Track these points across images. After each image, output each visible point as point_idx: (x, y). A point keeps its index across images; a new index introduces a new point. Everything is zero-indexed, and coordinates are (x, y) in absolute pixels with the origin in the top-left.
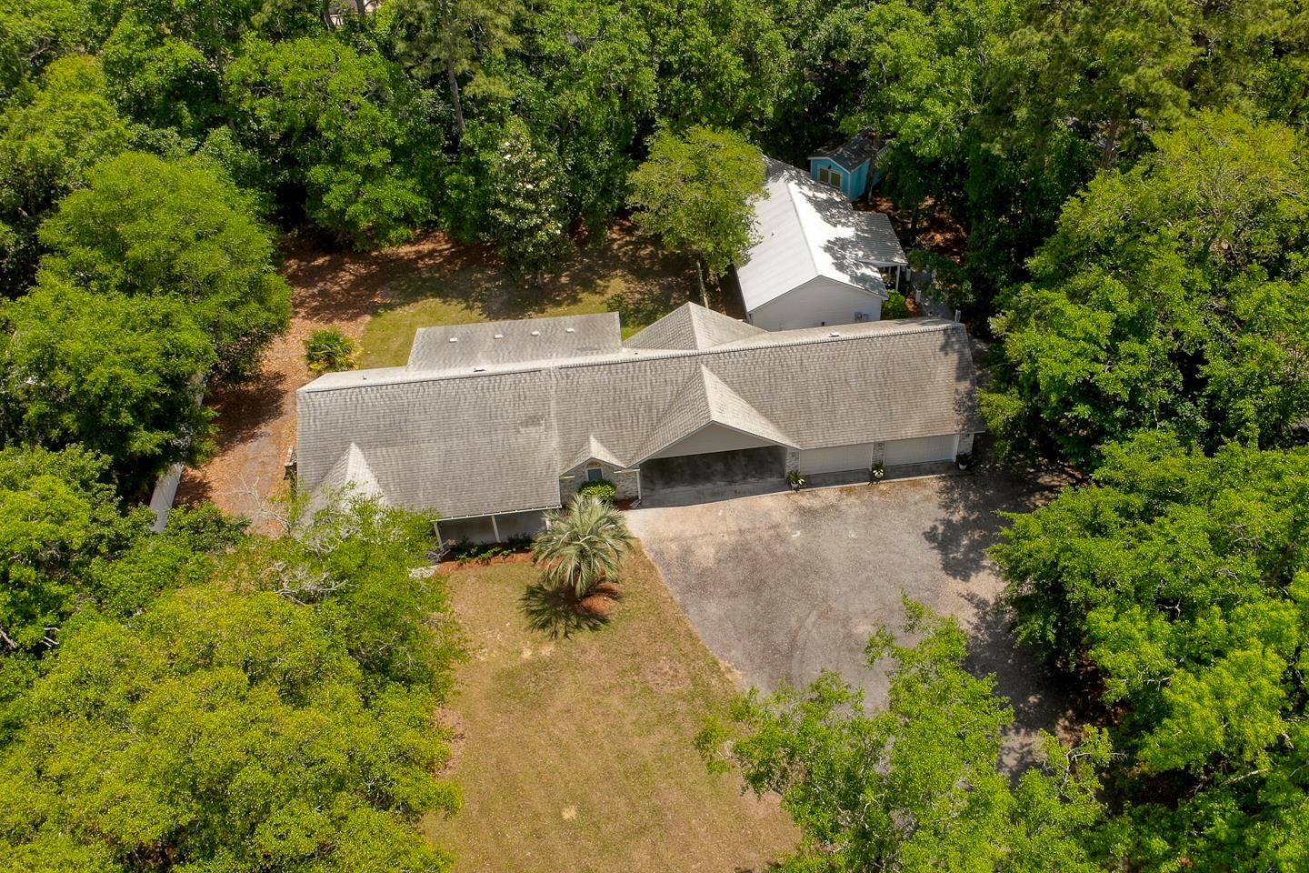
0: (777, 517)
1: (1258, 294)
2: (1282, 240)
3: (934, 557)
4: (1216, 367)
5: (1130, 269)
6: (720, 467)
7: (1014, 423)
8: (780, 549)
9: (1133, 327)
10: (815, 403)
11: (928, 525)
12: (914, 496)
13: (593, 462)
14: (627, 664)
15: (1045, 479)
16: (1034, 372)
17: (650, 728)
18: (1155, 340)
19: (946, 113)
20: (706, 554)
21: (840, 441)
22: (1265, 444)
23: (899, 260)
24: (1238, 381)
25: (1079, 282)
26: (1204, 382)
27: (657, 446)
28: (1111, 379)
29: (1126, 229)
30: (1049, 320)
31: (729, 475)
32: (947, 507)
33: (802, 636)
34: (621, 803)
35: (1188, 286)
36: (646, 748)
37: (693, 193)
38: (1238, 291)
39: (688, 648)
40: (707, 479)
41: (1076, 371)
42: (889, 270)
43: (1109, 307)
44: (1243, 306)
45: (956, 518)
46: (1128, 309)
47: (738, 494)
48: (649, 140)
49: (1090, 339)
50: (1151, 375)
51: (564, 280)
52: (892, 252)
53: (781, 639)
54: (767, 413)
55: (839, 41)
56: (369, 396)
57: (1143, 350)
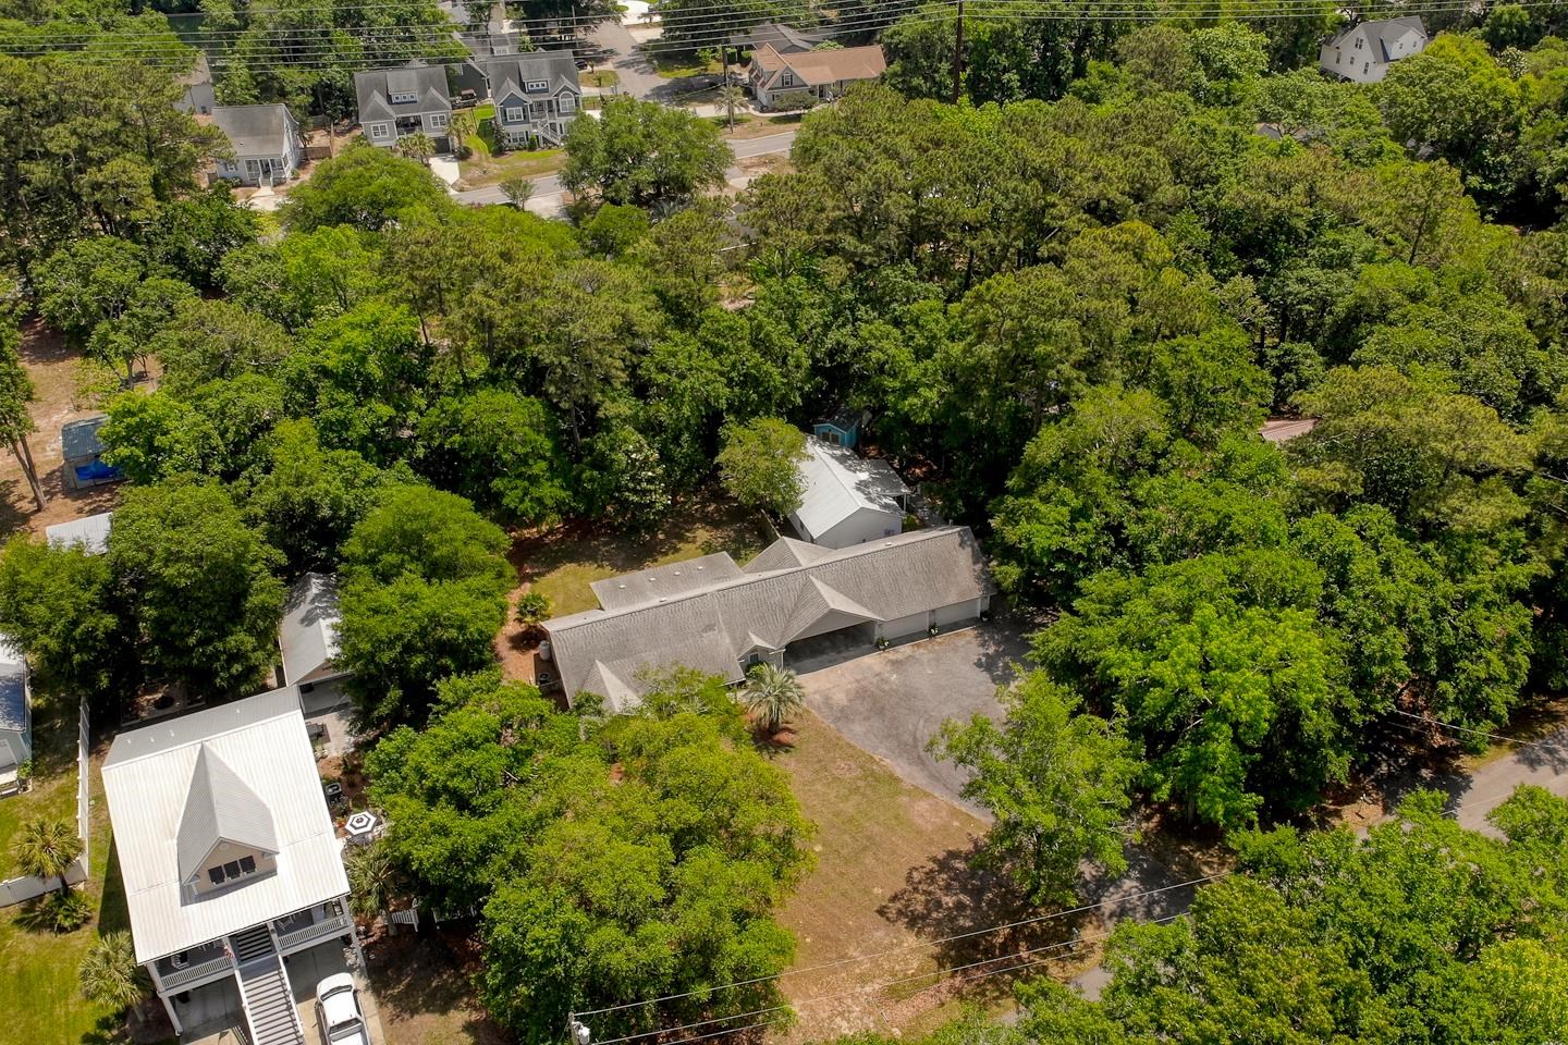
0: (877, 668)
1: (1146, 486)
2: (1154, 454)
3: (985, 676)
4: (1133, 529)
5: (1071, 480)
6: (827, 644)
7: (1017, 583)
8: (887, 687)
9: (1079, 514)
10: (887, 590)
11: (975, 659)
12: (961, 642)
13: (756, 649)
14: (817, 766)
15: (1038, 620)
16: (1031, 546)
17: (846, 798)
18: (1095, 519)
19: (932, 395)
20: (840, 698)
21: (909, 612)
22: (1168, 562)
23: (905, 490)
24: (1145, 535)
25: (1043, 491)
26: (1127, 539)
27: (796, 631)
28: (1074, 544)
29: (1065, 457)
30: (1032, 516)
31: (835, 647)
32: (983, 645)
33: (918, 735)
34: (846, 837)
35: (1108, 486)
36: (849, 807)
37: (763, 464)
38: (1135, 486)
39: (850, 751)
40: (822, 652)
41: (1055, 543)
42: (899, 499)
43: (1064, 504)
44: (1140, 493)
45: (991, 650)
46: (1076, 503)
47: (846, 659)
48: (722, 431)
49: (1060, 523)
50: (1097, 539)
51: (661, 536)
52: (899, 486)
53: (906, 737)
54: (859, 601)
55: (840, 348)
56: (599, 628)
57: (1089, 526)
